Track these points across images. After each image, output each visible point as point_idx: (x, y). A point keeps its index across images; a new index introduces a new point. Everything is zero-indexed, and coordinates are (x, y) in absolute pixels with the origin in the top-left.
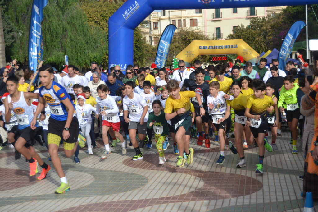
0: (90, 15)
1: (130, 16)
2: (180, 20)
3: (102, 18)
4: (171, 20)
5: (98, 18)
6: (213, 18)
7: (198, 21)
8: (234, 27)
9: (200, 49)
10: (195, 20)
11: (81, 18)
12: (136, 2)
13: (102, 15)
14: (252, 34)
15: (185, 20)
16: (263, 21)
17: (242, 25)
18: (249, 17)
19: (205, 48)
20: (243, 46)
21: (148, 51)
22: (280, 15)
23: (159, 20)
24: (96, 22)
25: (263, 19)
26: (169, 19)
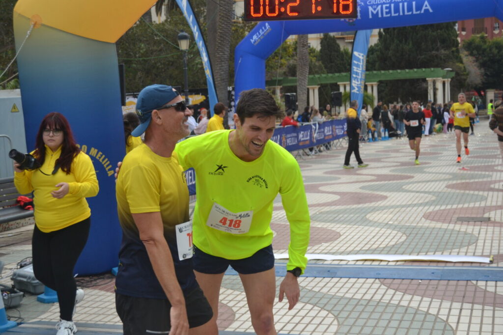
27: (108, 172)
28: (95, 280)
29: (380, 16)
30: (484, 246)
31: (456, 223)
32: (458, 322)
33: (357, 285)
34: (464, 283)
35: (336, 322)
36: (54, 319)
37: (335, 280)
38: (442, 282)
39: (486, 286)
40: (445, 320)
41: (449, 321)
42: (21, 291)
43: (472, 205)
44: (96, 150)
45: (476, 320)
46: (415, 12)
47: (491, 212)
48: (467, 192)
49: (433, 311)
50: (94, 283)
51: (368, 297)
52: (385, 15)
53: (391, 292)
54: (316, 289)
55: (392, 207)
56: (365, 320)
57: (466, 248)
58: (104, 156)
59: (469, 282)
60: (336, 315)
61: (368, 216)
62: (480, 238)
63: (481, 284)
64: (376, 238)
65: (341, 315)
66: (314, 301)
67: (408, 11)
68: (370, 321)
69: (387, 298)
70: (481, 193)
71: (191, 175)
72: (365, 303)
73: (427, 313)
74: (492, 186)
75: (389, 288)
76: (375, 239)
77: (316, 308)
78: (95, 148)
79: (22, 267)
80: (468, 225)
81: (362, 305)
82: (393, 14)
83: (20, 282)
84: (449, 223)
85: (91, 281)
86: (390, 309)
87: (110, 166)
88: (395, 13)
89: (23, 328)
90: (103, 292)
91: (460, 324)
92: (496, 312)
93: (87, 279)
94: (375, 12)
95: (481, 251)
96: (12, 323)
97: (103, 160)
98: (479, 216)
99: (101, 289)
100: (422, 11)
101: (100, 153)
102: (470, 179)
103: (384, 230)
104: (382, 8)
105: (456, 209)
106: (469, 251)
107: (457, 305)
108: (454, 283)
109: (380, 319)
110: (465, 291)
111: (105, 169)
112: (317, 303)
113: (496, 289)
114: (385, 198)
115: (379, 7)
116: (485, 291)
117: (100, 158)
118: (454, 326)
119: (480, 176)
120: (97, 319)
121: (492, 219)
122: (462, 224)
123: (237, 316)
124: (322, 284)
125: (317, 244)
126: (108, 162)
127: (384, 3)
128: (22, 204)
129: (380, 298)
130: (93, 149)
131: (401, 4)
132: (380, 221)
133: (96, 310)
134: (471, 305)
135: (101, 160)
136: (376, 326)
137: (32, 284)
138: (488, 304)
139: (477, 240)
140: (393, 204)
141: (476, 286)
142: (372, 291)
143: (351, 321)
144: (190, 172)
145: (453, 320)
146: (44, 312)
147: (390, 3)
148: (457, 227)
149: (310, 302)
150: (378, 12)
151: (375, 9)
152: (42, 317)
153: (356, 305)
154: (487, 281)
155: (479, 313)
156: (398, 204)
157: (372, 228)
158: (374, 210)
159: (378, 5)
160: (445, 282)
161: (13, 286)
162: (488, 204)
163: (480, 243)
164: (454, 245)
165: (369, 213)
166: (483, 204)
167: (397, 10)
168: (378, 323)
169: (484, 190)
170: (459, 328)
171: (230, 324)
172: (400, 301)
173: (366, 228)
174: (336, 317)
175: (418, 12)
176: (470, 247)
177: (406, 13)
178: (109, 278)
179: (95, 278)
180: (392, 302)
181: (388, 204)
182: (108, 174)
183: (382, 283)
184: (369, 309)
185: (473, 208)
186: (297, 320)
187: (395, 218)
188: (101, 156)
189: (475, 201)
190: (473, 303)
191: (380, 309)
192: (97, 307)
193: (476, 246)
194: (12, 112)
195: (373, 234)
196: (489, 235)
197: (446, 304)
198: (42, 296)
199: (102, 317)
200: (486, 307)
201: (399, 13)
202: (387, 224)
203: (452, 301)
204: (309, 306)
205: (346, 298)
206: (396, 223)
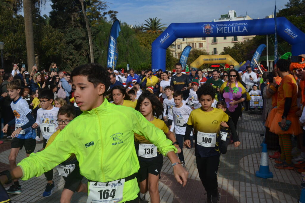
0: (141, 41)
1: (164, 41)
2: (193, 44)
3: (148, 42)
4: (188, 43)
5: (146, 43)
6: (212, 42)
7: (204, 44)
8: (224, 48)
9: (204, 60)
10: (202, 44)
11: (136, 43)
12: (167, 34)
13: (148, 41)
14: (235, 52)
15: (196, 44)
16: (241, 44)
17: (229, 46)
18: (233, 42)
19: (207, 60)
20: (229, 59)
21: (174, 62)
22: (251, 40)
23: (181, 43)
24: (145, 45)
25: (242, 43)
26: (187, 43)
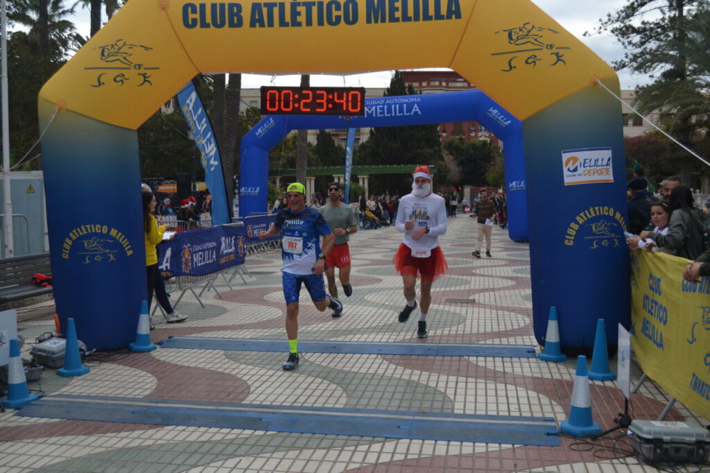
27: (128, 252)
28: (113, 355)
29: (374, 116)
30: (472, 325)
31: (445, 304)
32: (455, 394)
33: (362, 361)
34: (457, 358)
35: (345, 395)
36: (74, 392)
37: (341, 355)
38: (437, 357)
39: (477, 361)
40: (443, 391)
41: (447, 393)
42: (41, 365)
43: (458, 288)
44: (116, 231)
45: (471, 392)
46: (405, 114)
47: (476, 295)
48: (453, 276)
49: (432, 384)
50: (111, 357)
51: (372, 371)
52: (378, 115)
53: (392, 366)
54: (324, 364)
55: (387, 289)
56: (371, 393)
57: (456, 327)
58: (123, 237)
59: (462, 358)
60: (344, 387)
61: (365, 297)
62: (468, 318)
63: (473, 359)
64: (375, 317)
65: (349, 388)
66: (323, 375)
67: (399, 113)
68: (376, 393)
69: (390, 372)
70: (465, 277)
71: (201, 256)
72: (370, 377)
73: (427, 386)
74: (474, 271)
75: (390, 363)
76: (373, 319)
77: (325, 381)
78: (115, 229)
79: (40, 341)
80: (456, 306)
81: (367, 378)
82: (386, 115)
83: (40, 356)
84: (439, 304)
85: (109, 356)
86: (393, 382)
87: (129, 246)
88: (388, 114)
89: (45, 401)
90: (121, 367)
91: (457, 396)
92: (488, 385)
93: (105, 354)
94: (370, 112)
95: (469, 329)
96: (32, 396)
97: (123, 240)
98: (465, 298)
99: (119, 364)
100: (412, 113)
101: (120, 234)
102: (454, 265)
103: (381, 310)
104: (376, 109)
105: (444, 291)
106: (459, 329)
107: (453, 379)
108: (449, 358)
109: (384, 392)
110: (459, 365)
111: (124, 248)
112: (326, 377)
113: (486, 364)
114: (380, 280)
115: (374, 108)
116: (477, 366)
117: (120, 238)
118: (452, 397)
119: (463, 263)
120: (118, 392)
121: (477, 301)
122: (451, 305)
123: (252, 389)
124: (329, 360)
125: (321, 322)
126: (128, 243)
127: (378, 104)
128: (39, 281)
129: (383, 372)
130: (113, 230)
131: (393, 106)
132: (377, 302)
133: (115, 383)
134: (465, 378)
135: (120, 241)
136: (381, 398)
137: (51, 358)
138: (480, 378)
139: (466, 319)
140: (388, 286)
141: (468, 362)
142: (375, 366)
143: (359, 394)
144: (200, 253)
145: (450, 392)
146: (64, 386)
147: (384, 105)
148: (447, 308)
149: (320, 376)
150: (372, 113)
151: (370, 110)
152: (64, 390)
153: (362, 379)
154: (477, 356)
155: (473, 386)
156: (392, 286)
157: (370, 308)
158: (371, 291)
159: (372, 106)
160: (440, 358)
161: (33, 360)
162: (472, 287)
163: (468, 322)
164: (445, 324)
165: (368, 293)
166: (467, 287)
167: (389, 111)
168: (383, 395)
169: (467, 275)
170: (457, 400)
171: (246, 397)
172: (402, 375)
173: (365, 308)
174: (345, 390)
175: (408, 114)
176: (460, 326)
177: (398, 114)
178: (126, 353)
179: (113, 353)
180: (394, 376)
181: (383, 286)
182: (126, 254)
183: (384, 359)
184: (375, 382)
185: (459, 291)
186: (308, 392)
187: (390, 299)
188: (121, 236)
189: (460, 285)
190: (467, 377)
191: (384, 382)
192: (116, 381)
193: (465, 325)
194: (28, 192)
195: (372, 314)
196: (476, 315)
197: (443, 378)
198: (62, 370)
199: (122, 390)
200: (479, 380)
201: (391, 113)
202: (383, 304)
203: (448, 375)
204: (319, 380)
205: (353, 372)
206: (392, 304)
